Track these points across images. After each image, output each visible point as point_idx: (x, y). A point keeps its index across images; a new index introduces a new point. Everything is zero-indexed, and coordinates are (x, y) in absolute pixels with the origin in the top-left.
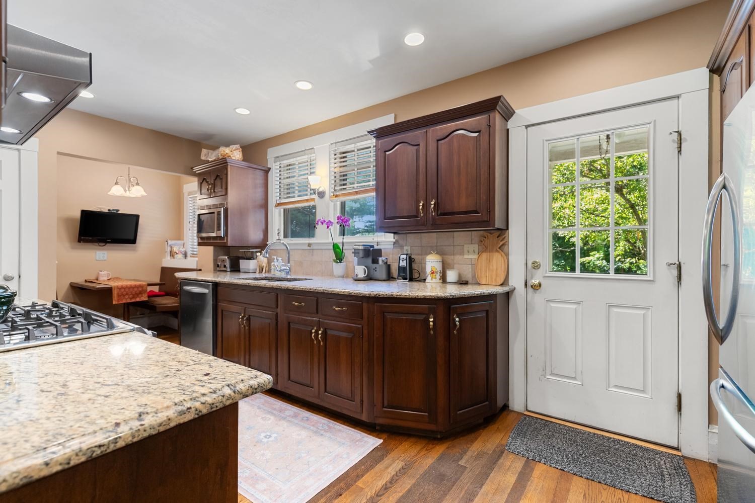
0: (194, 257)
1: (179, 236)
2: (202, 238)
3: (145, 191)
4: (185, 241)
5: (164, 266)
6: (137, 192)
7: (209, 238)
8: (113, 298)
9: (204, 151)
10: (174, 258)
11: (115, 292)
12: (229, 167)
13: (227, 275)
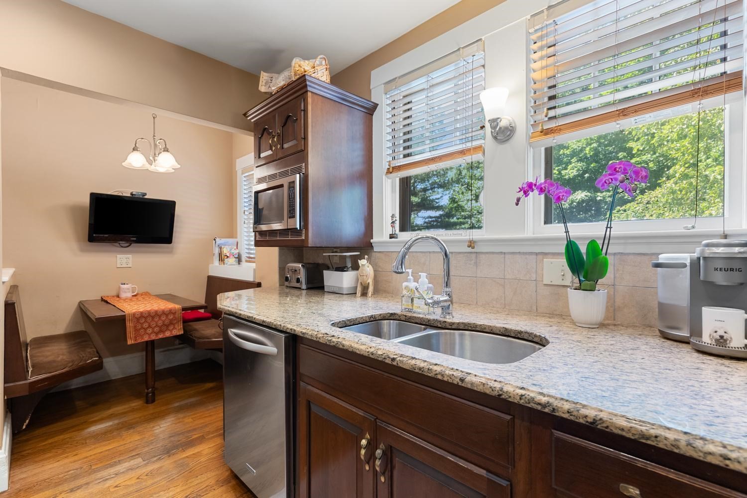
0: (250, 262)
1: (231, 233)
2: (262, 233)
3: (176, 161)
4: (238, 239)
5: (211, 274)
6: (166, 163)
7: (273, 232)
8: (128, 335)
9: (264, 76)
10: (224, 263)
11: (129, 325)
12: (309, 94)
13: (301, 294)
